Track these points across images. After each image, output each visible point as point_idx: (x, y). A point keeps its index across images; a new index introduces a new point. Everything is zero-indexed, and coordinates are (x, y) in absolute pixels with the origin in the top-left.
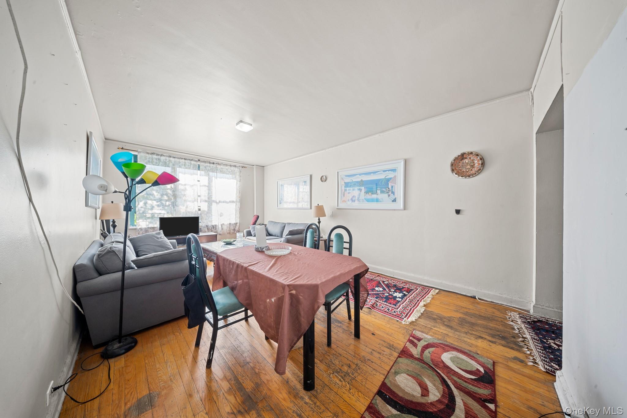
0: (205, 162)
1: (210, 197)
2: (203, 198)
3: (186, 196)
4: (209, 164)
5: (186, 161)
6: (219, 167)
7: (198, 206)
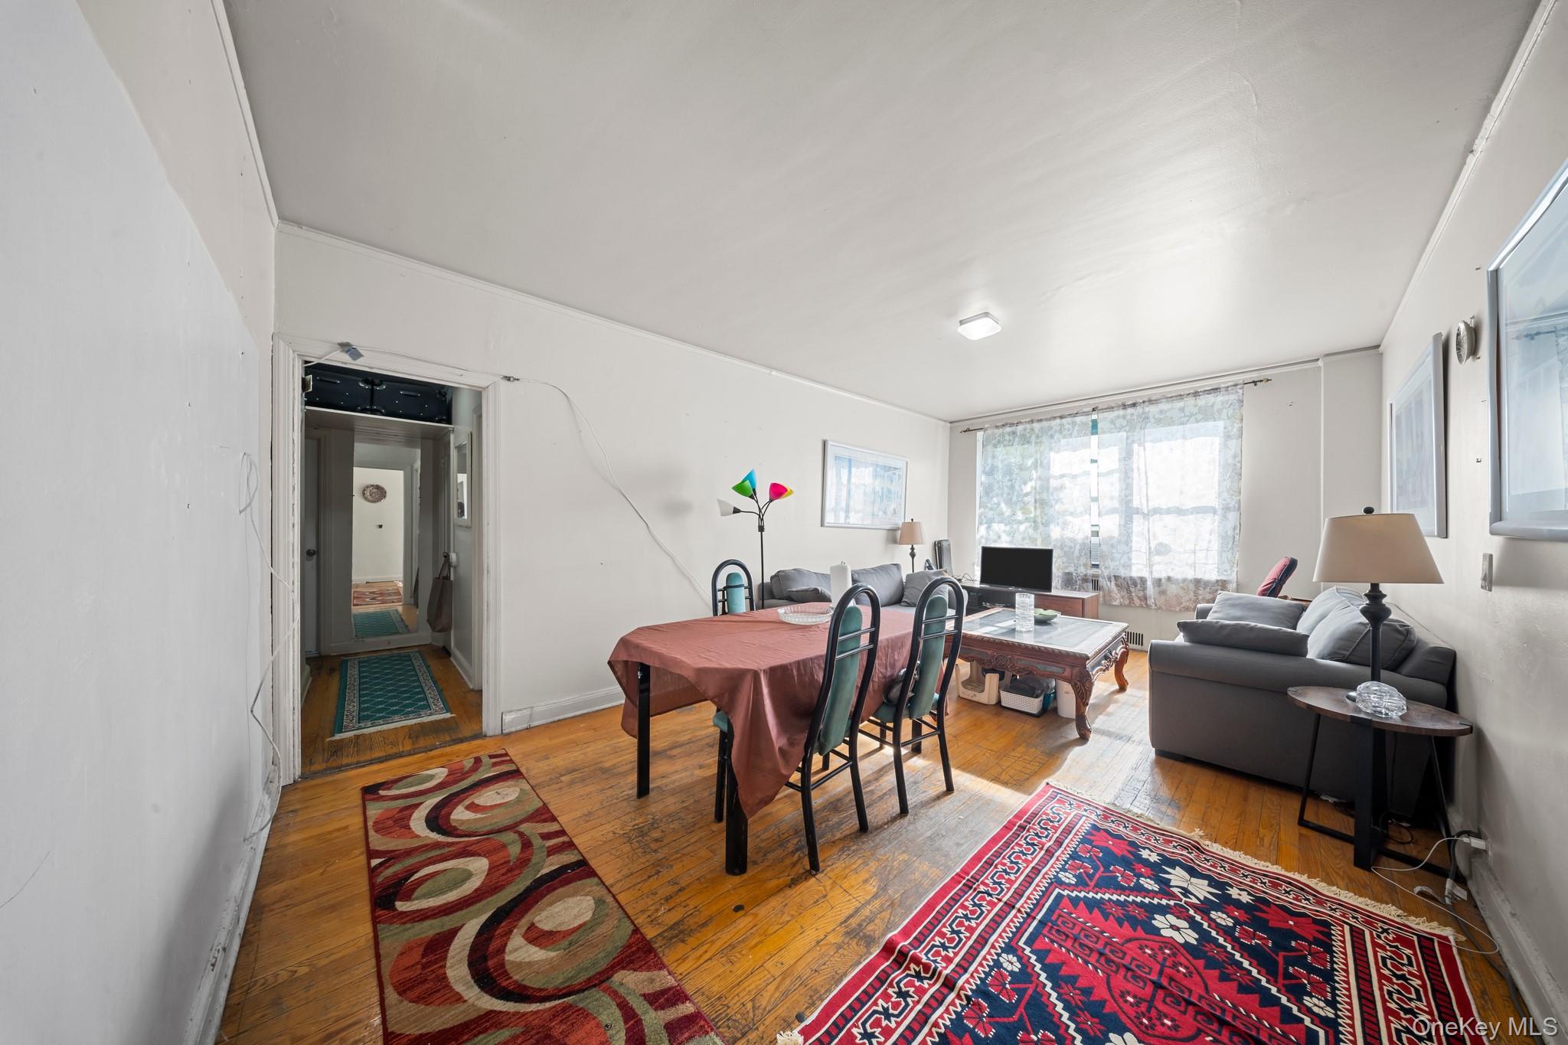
0: (1111, 408)
1: (1126, 500)
2: (1107, 503)
3: (1062, 503)
4: (1123, 409)
5: (1063, 420)
6: (1153, 410)
7: (1092, 526)
